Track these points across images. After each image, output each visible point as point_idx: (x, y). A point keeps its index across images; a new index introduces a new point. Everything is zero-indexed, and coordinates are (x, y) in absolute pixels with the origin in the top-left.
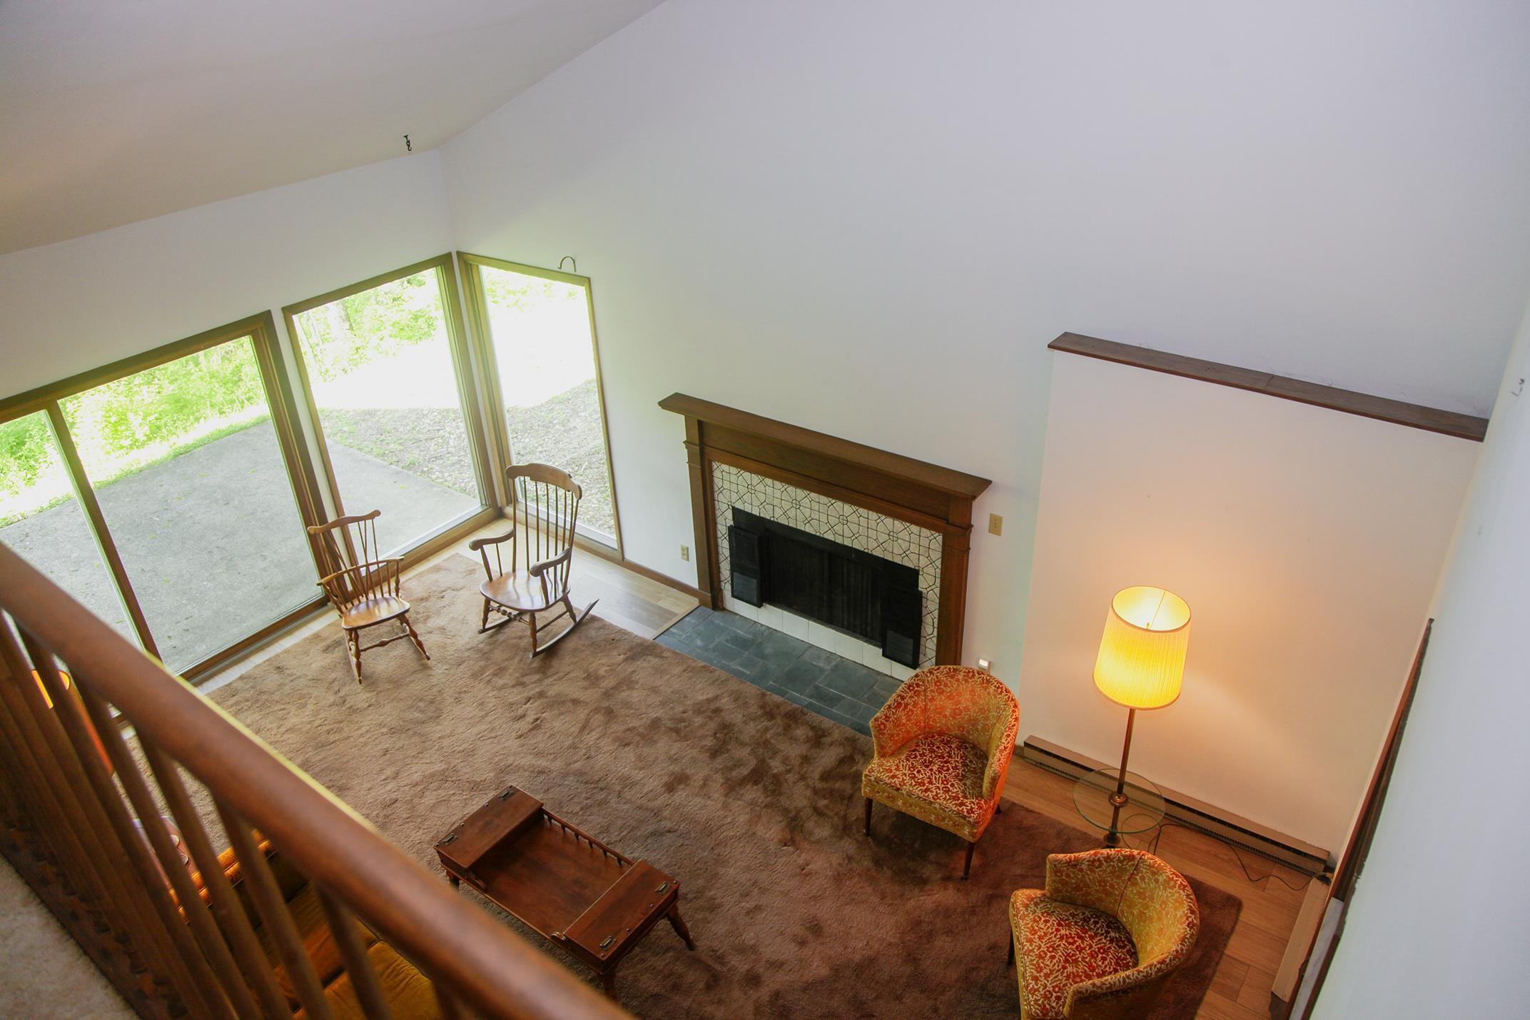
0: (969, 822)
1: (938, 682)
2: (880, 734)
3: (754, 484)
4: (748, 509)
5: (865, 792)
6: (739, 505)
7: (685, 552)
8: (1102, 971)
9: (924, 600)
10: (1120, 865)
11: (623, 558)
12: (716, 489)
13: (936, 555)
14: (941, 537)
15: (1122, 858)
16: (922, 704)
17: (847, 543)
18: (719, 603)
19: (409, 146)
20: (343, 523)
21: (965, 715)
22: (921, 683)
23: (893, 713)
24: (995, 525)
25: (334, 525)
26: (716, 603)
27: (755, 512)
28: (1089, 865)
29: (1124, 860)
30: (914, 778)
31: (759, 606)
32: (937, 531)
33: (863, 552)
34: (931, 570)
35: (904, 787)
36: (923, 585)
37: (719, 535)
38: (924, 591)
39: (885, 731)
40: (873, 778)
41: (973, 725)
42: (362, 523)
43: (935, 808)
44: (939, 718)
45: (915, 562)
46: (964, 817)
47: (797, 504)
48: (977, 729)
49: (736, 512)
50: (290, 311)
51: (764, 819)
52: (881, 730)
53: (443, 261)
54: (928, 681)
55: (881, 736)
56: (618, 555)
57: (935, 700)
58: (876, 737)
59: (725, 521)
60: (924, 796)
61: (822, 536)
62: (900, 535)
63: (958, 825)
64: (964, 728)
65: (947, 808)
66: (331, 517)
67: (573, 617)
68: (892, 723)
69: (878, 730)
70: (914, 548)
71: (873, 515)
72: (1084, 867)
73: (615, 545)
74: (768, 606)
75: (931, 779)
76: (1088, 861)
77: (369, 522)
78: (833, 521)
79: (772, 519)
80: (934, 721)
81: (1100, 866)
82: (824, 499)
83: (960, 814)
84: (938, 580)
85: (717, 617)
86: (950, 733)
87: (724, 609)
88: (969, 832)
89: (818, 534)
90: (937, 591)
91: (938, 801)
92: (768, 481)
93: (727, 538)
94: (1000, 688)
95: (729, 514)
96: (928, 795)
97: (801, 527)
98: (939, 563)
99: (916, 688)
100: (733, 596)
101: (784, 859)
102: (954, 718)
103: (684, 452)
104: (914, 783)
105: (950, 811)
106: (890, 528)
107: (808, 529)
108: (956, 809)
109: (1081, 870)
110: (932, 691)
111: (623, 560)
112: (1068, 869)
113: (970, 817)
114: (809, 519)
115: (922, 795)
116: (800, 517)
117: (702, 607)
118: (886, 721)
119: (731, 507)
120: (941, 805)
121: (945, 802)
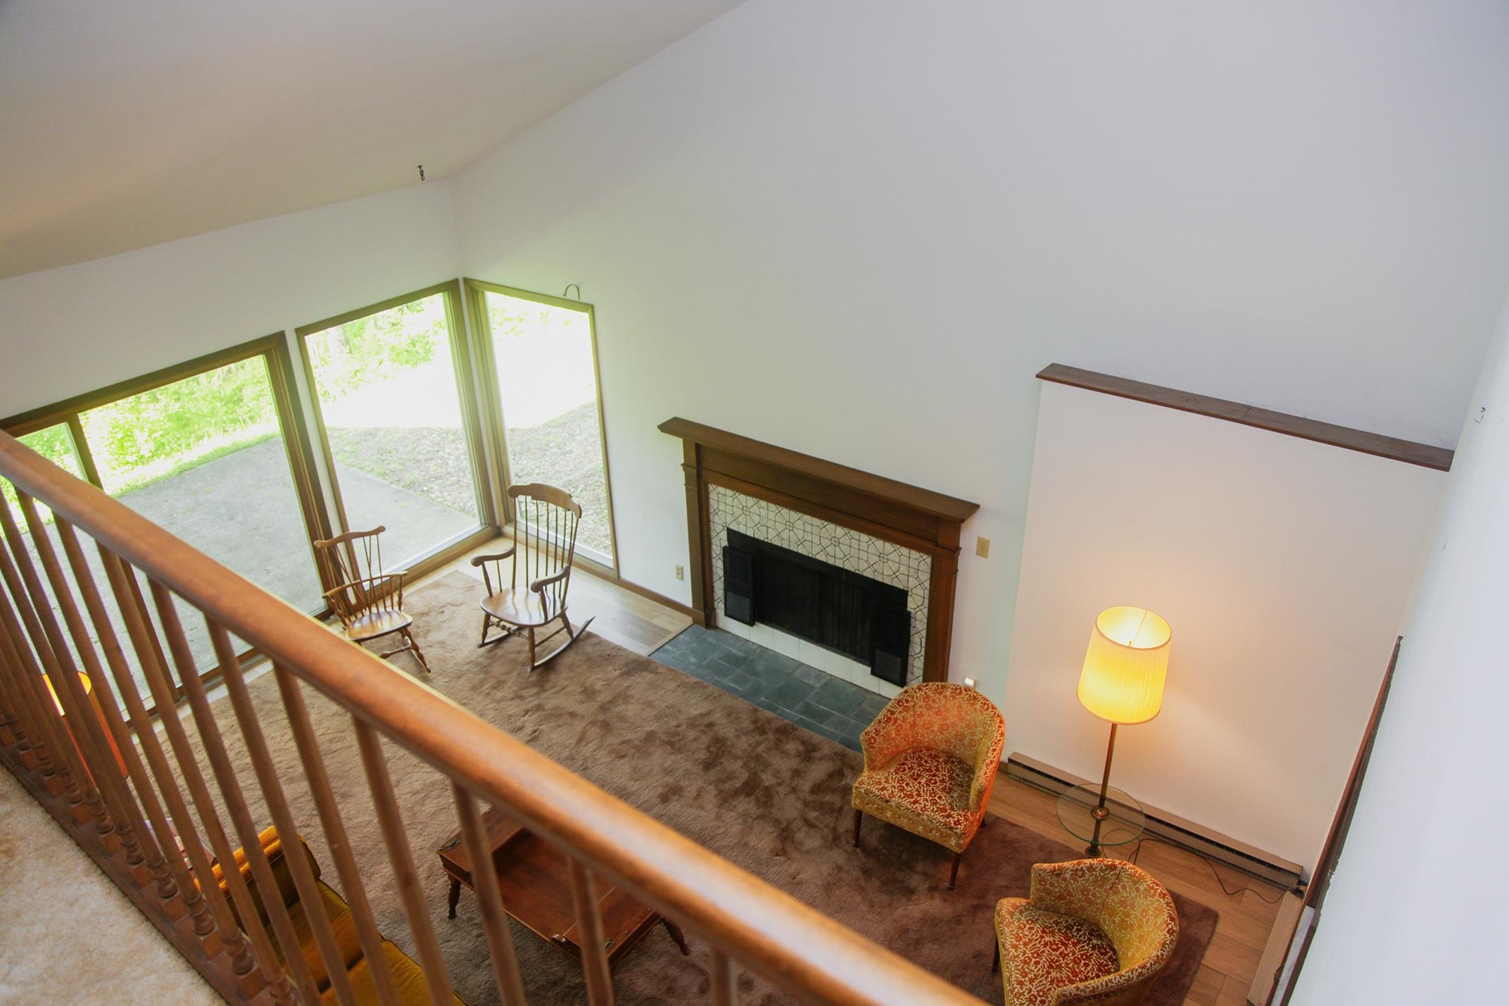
0: (956, 833)
1: (927, 697)
2: (871, 747)
3: (749, 505)
4: (742, 530)
5: (855, 804)
6: (734, 527)
7: (680, 571)
8: (1085, 976)
9: (912, 620)
10: (1102, 874)
11: (619, 577)
12: (712, 510)
13: (925, 577)
14: (930, 559)
15: (1104, 868)
16: (911, 720)
17: (839, 564)
18: (712, 622)
19: (422, 175)
20: (347, 538)
21: (952, 730)
22: (910, 699)
23: (883, 727)
24: (983, 548)
25: (340, 539)
26: (709, 621)
27: (750, 533)
28: (1072, 875)
29: (1106, 870)
30: (902, 790)
31: (751, 624)
32: (926, 553)
33: (854, 573)
34: (919, 591)
35: (894, 799)
36: (911, 605)
37: (714, 555)
38: (913, 611)
39: (875, 745)
40: (863, 791)
41: (960, 741)
42: (367, 538)
43: (923, 820)
44: (927, 734)
45: (905, 583)
46: (951, 829)
47: (790, 526)
48: (964, 745)
49: (731, 533)
50: (302, 332)
51: (756, 830)
52: (871, 743)
53: (450, 287)
54: (917, 697)
55: (871, 750)
56: (613, 574)
57: (923, 716)
58: (866, 750)
59: (719, 541)
60: (912, 807)
61: (814, 557)
62: (891, 557)
63: (945, 836)
64: (951, 743)
65: (934, 820)
66: (336, 532)
67: (570, 633)
68: (882, 737)
69: (868, 744)
70: (903, 569)
71: (864, 537)
72: (1068, 876)
73: (611, 565)
74: (760, 625)
75: (919, 792)
76: (1072, 870)
77: (374, 537)
78: (825, 542)
79: (766, 540)
80: (922, 736)
81: (1083, 875)
82: (817, 521)
83: (947, 825)
84: (927, 601)
85: (710, 635)
86: (938, 748)
87: (716, 628)
88: (956, 843)
89: (810, 555)
90: (926, 611)
91: (926, 813)
92: (763, 503)
93: (722, 558)
94: (986, 704)
95: (724, 535)
96: (916, 807)
97: (794, 548)
98: (927, 584)
99: (905, 704)
100: (726, 614)
101: (776, 868)
102: (942, 733)
103: (682, 475)
104: (903, 796)
105: (937, 823)
106: (881, 550)
107: (801, 550)
108: (943, 821)
109: (1065, 879)
110: (921, 707)
111: (619, 579)
112: (1052, 878)
113: (956, 829)
114: (802, 541)
115: (910, 807)
116: (793, 539)
117: (696, 625)
118: (877, 735)
119: (726, 528)
120: (928, 817)
121: (932, 814)
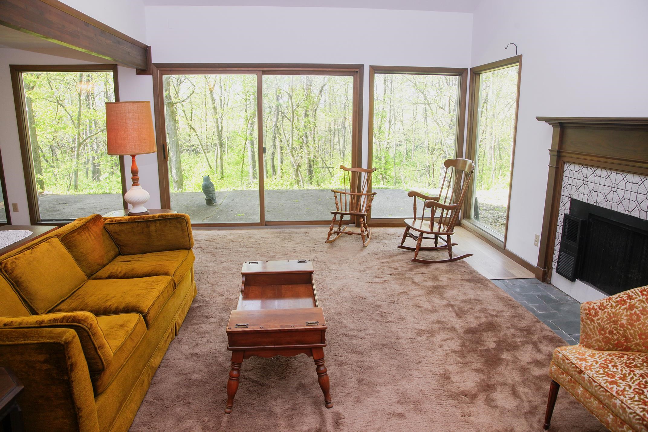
2: (588, 318)
3: (588, 175)
4: (581, 198)
6: (575, 197)
7: (537, 240)
11: (505, 247)
12: (563, 185)
18: (548, 278)
23: (612, 306)
26: (545, 277)
27: (585, 200)
31: (573, 279)
35: (589, 372)
37: (558, 222)
39: (595, 319)
43: (615, 405)
47: (615, 188)
49: (574, 202)
52: (591, 315)
55: (589, 322)
56: (501, 245)
59: (565, 208)
60: (607, 386)
61: (629, 214)
65: (630, 408)
68: (606, 315)
69: (587, 314)
73: (503, 240)
74: (578, 281)
79: (595, 204)
82: (636, 178)
83: (643, 420)
85: (542, 286)
87: (550, 284)
89: (627, 213)
91: (622, 397)
92: (598, 171)
93: (563, 224)
95: (568, 206)
96: (612, 388)
97: (614, 209)
100: (557, 271)
103: (548, 157)
104: (602, 372)
105: (631, 413)
107: (620, 209)
108: (641, 414)
111: (504, 249)
114: (621, 200)
115: (605, 385)
116: (616, 199)
117: (536, 279)
118: (600, 309)
119: (570, 199)
120: (622, 402)
121: (629, 402)
